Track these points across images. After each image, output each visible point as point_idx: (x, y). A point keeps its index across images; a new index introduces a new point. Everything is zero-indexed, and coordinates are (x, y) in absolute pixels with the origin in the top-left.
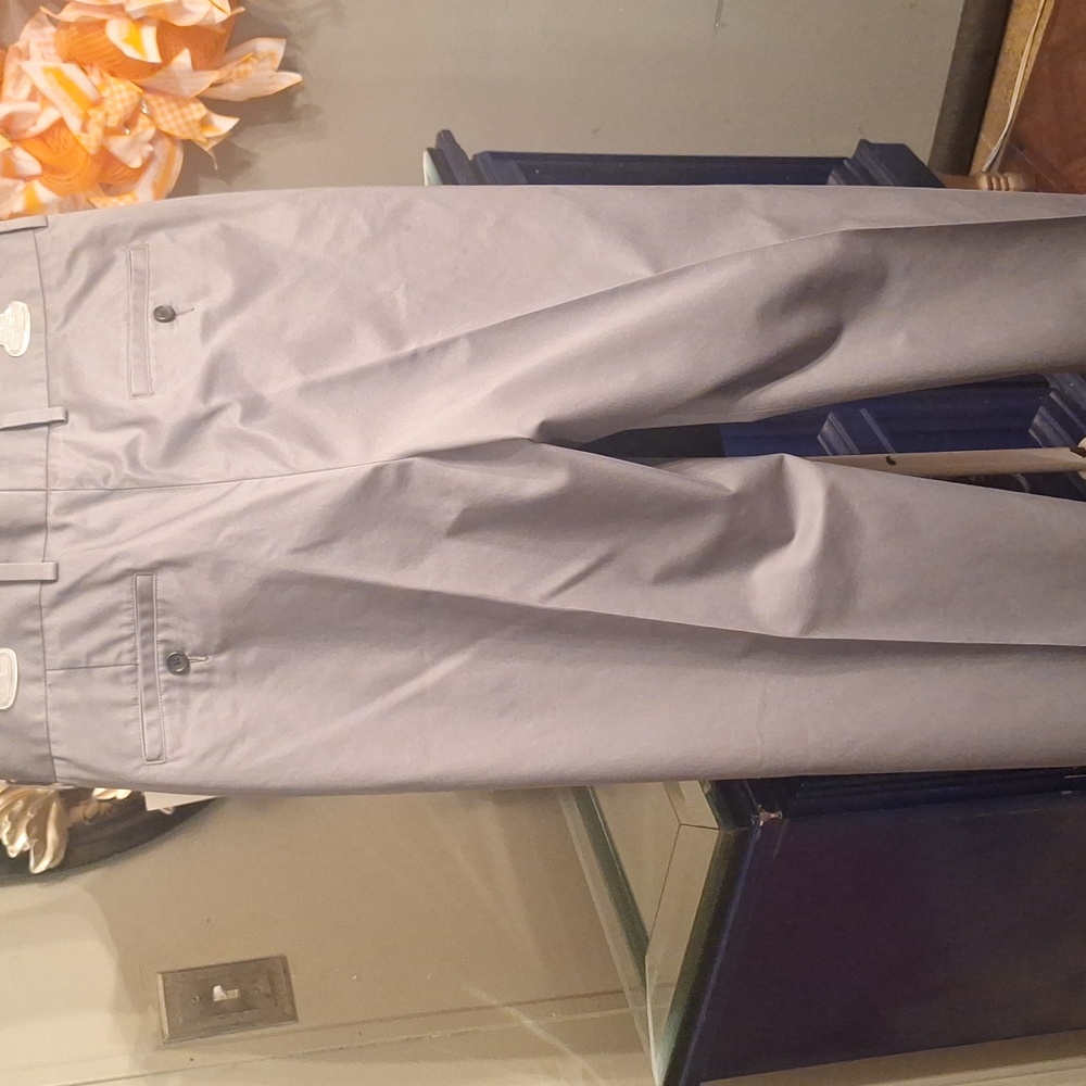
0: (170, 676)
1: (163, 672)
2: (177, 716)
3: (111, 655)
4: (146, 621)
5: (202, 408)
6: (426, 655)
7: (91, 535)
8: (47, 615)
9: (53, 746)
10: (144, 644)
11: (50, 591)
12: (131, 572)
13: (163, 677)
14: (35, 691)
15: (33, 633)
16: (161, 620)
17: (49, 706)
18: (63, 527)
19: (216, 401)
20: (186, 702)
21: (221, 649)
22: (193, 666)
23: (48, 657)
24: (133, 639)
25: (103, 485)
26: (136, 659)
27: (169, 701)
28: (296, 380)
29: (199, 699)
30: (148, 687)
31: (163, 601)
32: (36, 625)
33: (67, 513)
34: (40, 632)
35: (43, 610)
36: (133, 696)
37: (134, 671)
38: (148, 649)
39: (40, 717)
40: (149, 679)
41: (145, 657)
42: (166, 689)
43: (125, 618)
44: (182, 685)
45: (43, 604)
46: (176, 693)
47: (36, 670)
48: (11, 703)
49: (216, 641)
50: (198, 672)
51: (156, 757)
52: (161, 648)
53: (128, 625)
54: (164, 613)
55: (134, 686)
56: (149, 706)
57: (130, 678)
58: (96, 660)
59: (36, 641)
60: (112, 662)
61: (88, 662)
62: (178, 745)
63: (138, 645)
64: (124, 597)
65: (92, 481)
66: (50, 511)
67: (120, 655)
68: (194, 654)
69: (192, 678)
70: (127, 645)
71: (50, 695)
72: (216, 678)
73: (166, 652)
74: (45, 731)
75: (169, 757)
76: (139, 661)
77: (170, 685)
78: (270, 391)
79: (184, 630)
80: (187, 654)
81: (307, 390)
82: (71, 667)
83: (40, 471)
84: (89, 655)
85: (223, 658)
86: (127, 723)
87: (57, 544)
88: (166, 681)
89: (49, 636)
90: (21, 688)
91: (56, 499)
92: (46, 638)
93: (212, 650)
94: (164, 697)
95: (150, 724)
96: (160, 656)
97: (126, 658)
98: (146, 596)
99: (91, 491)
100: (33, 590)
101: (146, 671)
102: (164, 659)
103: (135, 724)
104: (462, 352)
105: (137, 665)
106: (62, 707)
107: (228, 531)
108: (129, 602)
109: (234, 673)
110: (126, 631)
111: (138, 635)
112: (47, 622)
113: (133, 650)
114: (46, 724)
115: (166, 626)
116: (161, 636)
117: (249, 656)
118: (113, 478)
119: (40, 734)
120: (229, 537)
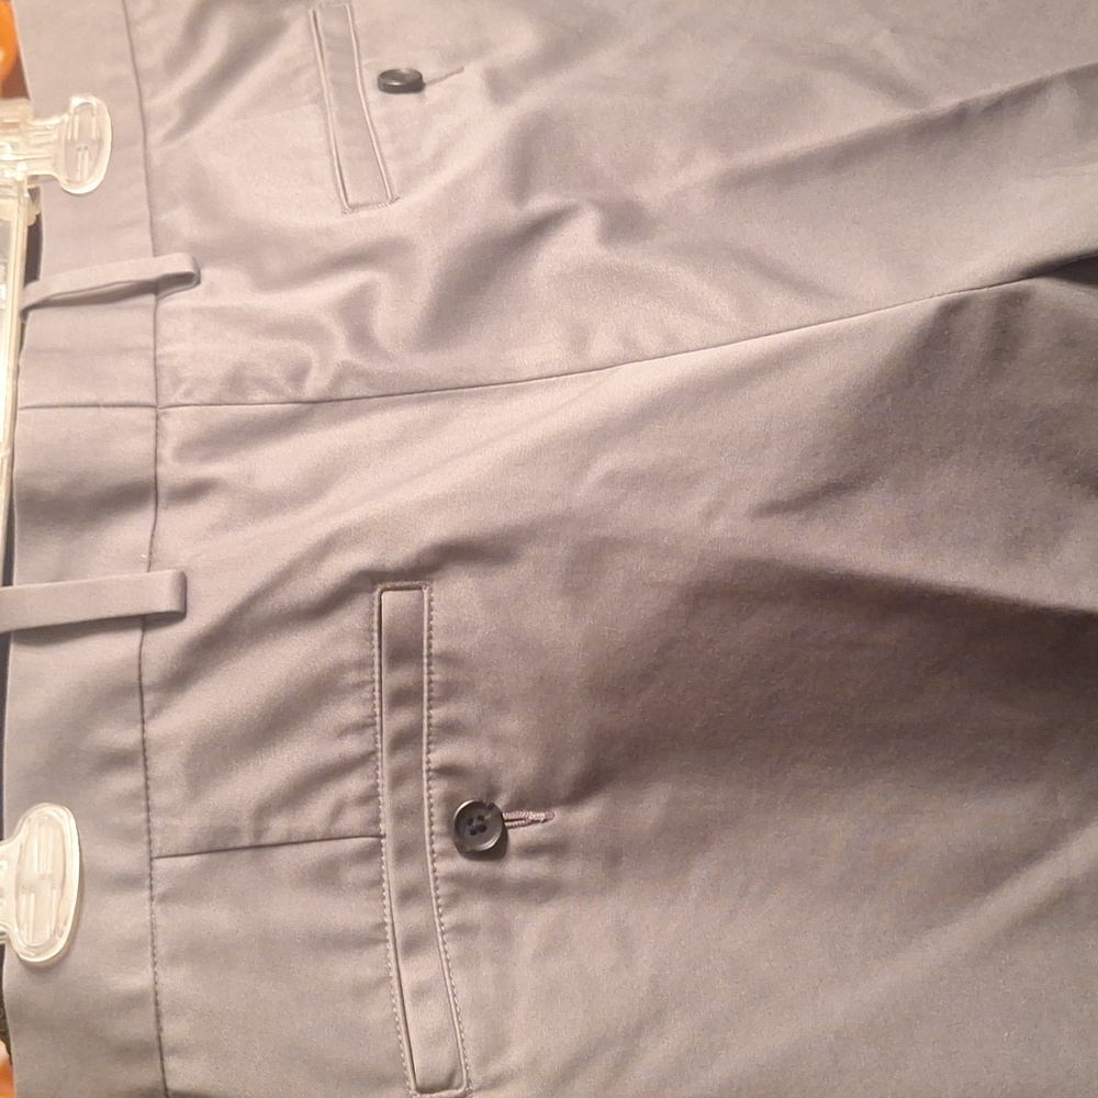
0: (461, 864)
1: (444, 854)
2: (487, 970)
3: (315, 813)
4: (404, 718)
5: (511, 215)
6: (1061, 798)
7: (265, 505)
8: (158, 710)
9: (172, 1063)
10: (398, 779)
11: (165, 644)
12: (369, 580)
13: (445, 866)
14: (126, 914)
15: (118, 760)
16: (439, 714)
17: (162, 950)
18: (194, 491)
19: (542, 202)
20: (503, 933)
21: (585, 788)
22: (517, 836)
23: (157, 822)
24: (370, 769)
25: (290, 391)
26: (377, 821)
27: (461, 930)
28: (708, 166)
29: (534, 923)
30: (409, 895)
31: (447, 659)
32: (127, 737)
33: (206, 459)
34: (135, 757)
35: (148, 698)
36: (372, 919)
37: (372, 853)
38: (406, 793)
39: (137, 980)
40: (410, 873)
41: (401, 814)
42: (454, 900)
43: (351, 711)
44: (492, 888)
45: (146, 680)
46: (477, 909)
47: (125, 858)
48: (62, 943)
49: (572, 767)
50: (531, 851)
51: (442, 1078)
52: (438, 789)
53: (360, 728)
54: (449, 692)
55: (374, 892)
56: (414, 944)
57: (364, 872)
58: (278, 827)
59: (129, 781)
60: (320, 829)
61: (259, 833)
62: (496, 1045)
63: (384, 782)
64: (349, 651)
65: (264, 383)
66: (166, 452)
67: (338, 811)
68: (520, 803)
69: (515, 868)
70: (354, 785)
71: (162, 921)
72: (571, 870)
73: (450, 800)
74: (152, 1019)
75: (476, 1077)
76: (385, 827)
77: (462, 887)
78: (652, 193)
79: (496, 740)
80: (501, 803)
81: (736, 183)
82: (218, 846)
83: (142, 369)
84: (263, 812)
85: (586, 816)
86: (361, 991)
87: (182, 529)
88: (453, 878)
89: (164, 765)
90: (86, 908)
91: (178, 425)
92: (154, 773)
93: (563, 793)
94: (449, 919)
95: (421, 993)
96: (438, 812)
97: (353, 819)
98: (403, 649)
99: (261, 405)
100: (122, 646)
101: (405, 852)
102: (447, 818)
103: (383, 992)
104: (1059, 106)
105: (381, 837)
106: (197, 951)
107: (606, 463)
108: (362, 665)
109: (614, 856)
110: (352, 746)
111: (384, 755)
112: (157, 728)
113: (370, 797)
114: (153, 1003)
115: (450, 730)
116: (439, 755)
117: (650, 806)
118: (313, 374)
119: (137, 1027)
120: (610, 479)
